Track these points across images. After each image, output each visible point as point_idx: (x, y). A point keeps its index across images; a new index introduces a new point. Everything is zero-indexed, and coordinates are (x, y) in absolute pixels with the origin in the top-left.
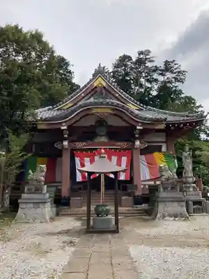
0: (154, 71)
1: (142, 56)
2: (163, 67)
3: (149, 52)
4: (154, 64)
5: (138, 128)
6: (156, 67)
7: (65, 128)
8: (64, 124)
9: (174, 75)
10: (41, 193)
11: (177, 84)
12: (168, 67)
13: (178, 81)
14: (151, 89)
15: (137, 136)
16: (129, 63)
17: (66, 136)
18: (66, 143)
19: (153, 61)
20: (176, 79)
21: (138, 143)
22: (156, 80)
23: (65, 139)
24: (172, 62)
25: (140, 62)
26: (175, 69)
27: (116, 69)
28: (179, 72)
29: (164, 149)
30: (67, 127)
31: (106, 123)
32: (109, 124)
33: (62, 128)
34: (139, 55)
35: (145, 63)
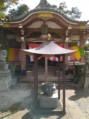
0: (67, 12)
2: (71, 11)
3: (65, 3)
5: (69, 28)
6: (68, 10)
7: (21, 27)
8: (20, 24)
9: (76, 15)
10: (3, 70)
12: (73, 11)
15: (67, 34)
17: (23, 34)
18: (23, 38)
19: (66, 8)
20: (76, 16)
21: (67, 39)
23: (23, 36)
24: (75, 8)
25: (61, 8)
26: (77, 11)
28: (78, 13)
29: (78, 44)
30: (23, 26)
31: (48, 26)
32: (49, 27)
33: (19, 27)
34: (61, 4)
35: (63, 9)
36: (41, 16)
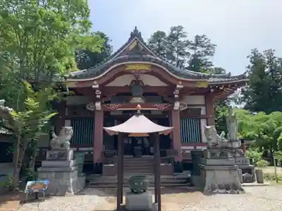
0: (186, 45)
1: (174, 32)
2: (194, 42)
3: (182, 28)
4: (186, 39)
5: (178, 86)
6: (187, 41)
7: (97, 86)
9: (205, 49)
10: (65, 160)
11: (207, 57)
12: (198, 41)
13: (208, 54)
14: (183, 62)
15: (176, 96)
16: (163, 39)
17: (98, 96)
18: (98, 105)
19: (185, 36)
20: (206, 52)
21: (177, 105)
22: (188, 53)
23: (98, 100)
24: (202, 37)
25: (173, 37)
26: (206, 43)
27: (151, 44)
28: (209, 46)
29: (203, 112)
30: (99, 85)
31: (143, 83)
32: (145, 85)
33: (94, 87)
34: (172, 31)
35: (177, 38)
36: (130, 68)
